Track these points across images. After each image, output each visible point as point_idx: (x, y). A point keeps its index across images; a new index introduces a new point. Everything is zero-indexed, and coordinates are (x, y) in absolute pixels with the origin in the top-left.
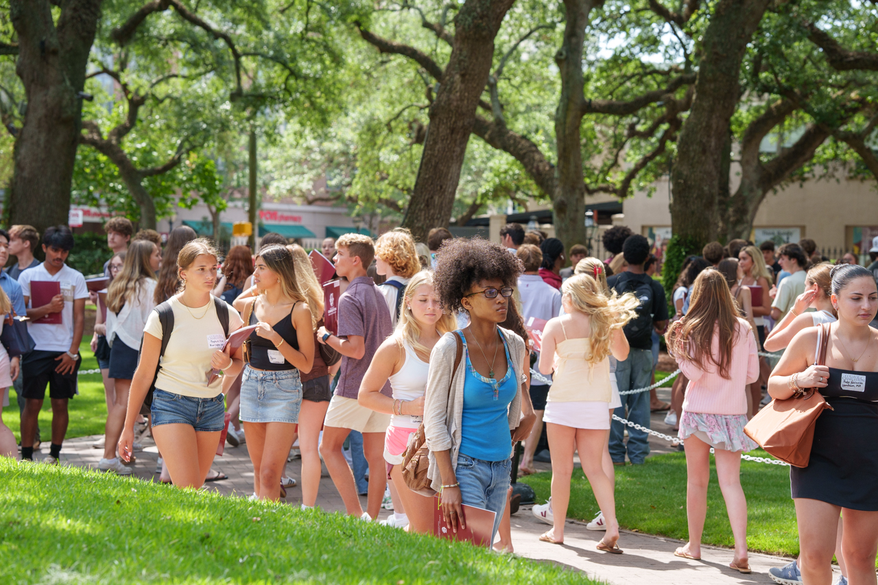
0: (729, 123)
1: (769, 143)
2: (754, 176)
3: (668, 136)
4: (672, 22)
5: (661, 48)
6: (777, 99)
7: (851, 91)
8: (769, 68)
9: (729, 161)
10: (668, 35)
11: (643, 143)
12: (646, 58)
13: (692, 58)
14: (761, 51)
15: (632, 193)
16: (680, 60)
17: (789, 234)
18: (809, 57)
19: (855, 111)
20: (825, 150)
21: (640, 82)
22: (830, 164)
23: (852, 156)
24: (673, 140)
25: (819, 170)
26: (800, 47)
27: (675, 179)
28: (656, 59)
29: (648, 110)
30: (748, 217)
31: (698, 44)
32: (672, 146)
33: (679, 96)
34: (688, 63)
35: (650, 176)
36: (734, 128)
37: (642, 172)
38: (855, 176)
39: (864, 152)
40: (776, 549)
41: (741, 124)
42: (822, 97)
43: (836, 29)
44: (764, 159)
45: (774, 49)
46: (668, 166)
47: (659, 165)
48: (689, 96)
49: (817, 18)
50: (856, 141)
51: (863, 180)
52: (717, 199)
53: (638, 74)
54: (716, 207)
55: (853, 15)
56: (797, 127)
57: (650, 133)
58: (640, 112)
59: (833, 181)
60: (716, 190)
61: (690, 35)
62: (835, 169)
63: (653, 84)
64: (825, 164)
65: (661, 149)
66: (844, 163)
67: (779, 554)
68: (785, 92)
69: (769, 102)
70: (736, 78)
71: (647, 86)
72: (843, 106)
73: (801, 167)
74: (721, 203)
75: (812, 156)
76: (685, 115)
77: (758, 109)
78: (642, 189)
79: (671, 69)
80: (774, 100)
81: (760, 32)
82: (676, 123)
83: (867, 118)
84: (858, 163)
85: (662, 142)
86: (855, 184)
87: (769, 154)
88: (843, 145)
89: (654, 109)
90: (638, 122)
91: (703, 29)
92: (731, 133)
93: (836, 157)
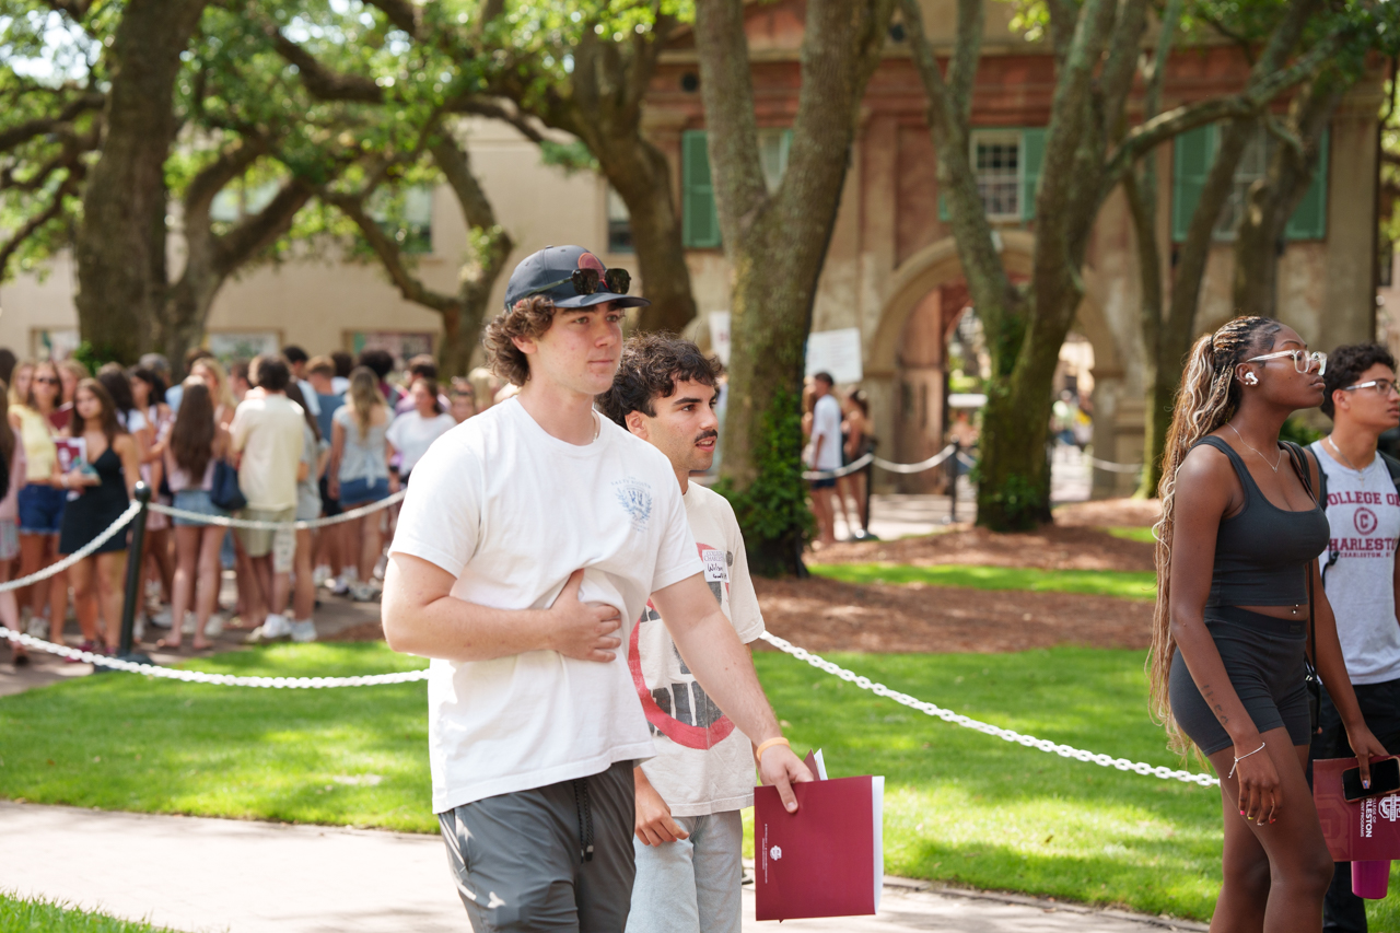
0: (160, 173)
1: (226, 206)
2: (205, 255)
3: (66, 189)
4: (64, 11)
5: (47, 52)
6: (232, 140)
7: (341, 130)
8: (219, 92)
9: (162, 230)
10: (59, 32)
11: (26, 199)
12: (23, 66)
13: (99, 70)
14: (205, 65)
15: (11, 277)
16: (79, 73)
17: (260, 343)
18: (278, 78)
19: (347, 161)
20: (309, 217)
21: (15, 102)
22: (319, 240)
23: (347, 228)
24: (75, 194)
25: (301, 248)
26: (263, 64)
27: (82, 254)
28: (38, 69)
29: (31, 147)
30: (198, 316)
31: (106, 49)
32: (74, 206)
33: (81, 127)
34: (92, 77)
35: (41, 251)
36: (171, 180)
37: (26, 245)
38: (353, 257)
39: (365, 223)
40: (241, 811)
41: (180, 175)
42: (300, 140)
43: (313, 40)
44: (219, 229)
45: (225, 63)
46: (69, 235)
47: (54, 234)
48: (96, 129)
49: (286, 22)
50: (351, 205)
51: (365, 263)
52: (149, 287)
53: (11, 89)
54: (147, 300)
55: (337, 21)
56: (266, 181)
57: (37, 183)
58: (19, 150)
59: (321, 266)
60: (146, 273)
61: (92, 34)
62: (325, 247)
63: (38, 108)
64: (310, 238)
65: (56, 209)
66: (337, 239)
67: (245, 818)
68: (245, 129)
69: (223, 143)
70: (167, 105)
71: (28, 110)
72: (331, 155)
73: (273, 242)
74: (155, 294)
75: (289, 226)
76: (92, 158)
77: (206, 154)
78: (27, 271)
79: (64, 88)
80: (230, 141)
81: (202, 37)
82: (78, 171)
83: (367, 172)
84: (357, 239)
85: (58, 197)
86: (354, 270)
87: (226, 222)
88: (334, 211)
89: (40, 148)
90: (16, 165)
91: (112, 27)
92: (165, 188)
93: (324, 230)
